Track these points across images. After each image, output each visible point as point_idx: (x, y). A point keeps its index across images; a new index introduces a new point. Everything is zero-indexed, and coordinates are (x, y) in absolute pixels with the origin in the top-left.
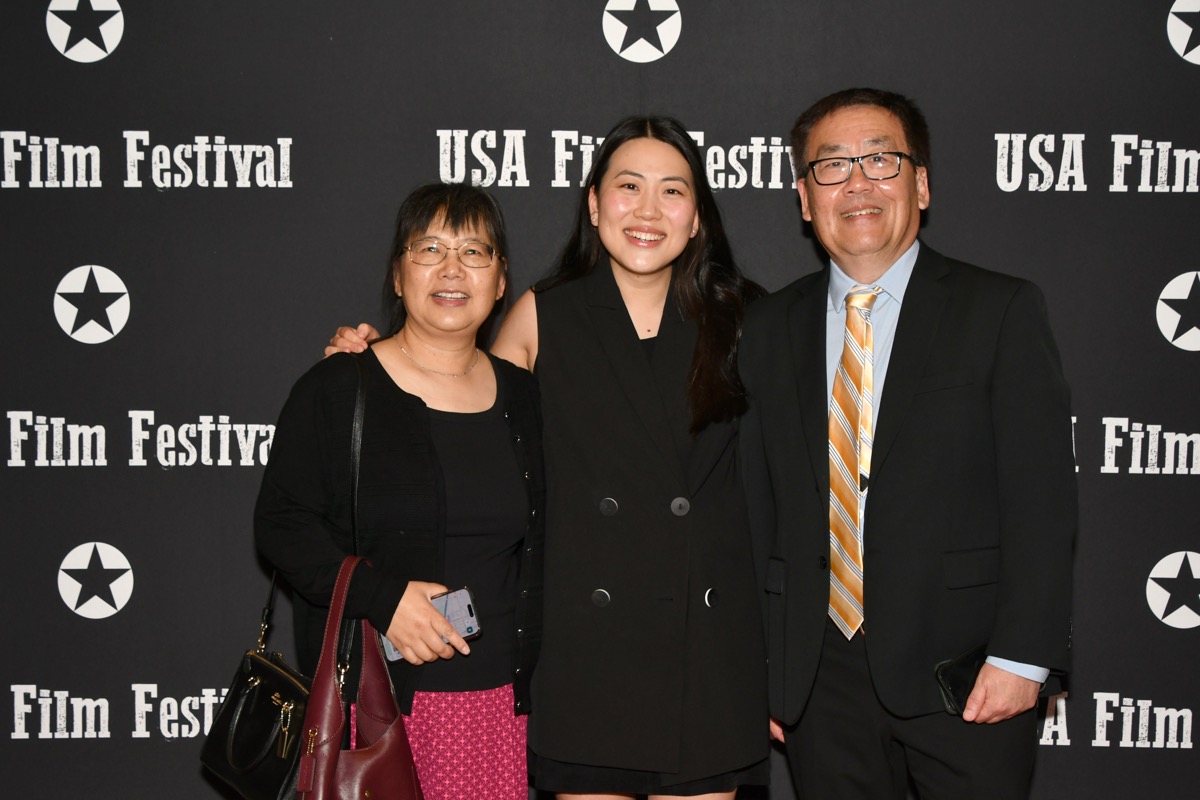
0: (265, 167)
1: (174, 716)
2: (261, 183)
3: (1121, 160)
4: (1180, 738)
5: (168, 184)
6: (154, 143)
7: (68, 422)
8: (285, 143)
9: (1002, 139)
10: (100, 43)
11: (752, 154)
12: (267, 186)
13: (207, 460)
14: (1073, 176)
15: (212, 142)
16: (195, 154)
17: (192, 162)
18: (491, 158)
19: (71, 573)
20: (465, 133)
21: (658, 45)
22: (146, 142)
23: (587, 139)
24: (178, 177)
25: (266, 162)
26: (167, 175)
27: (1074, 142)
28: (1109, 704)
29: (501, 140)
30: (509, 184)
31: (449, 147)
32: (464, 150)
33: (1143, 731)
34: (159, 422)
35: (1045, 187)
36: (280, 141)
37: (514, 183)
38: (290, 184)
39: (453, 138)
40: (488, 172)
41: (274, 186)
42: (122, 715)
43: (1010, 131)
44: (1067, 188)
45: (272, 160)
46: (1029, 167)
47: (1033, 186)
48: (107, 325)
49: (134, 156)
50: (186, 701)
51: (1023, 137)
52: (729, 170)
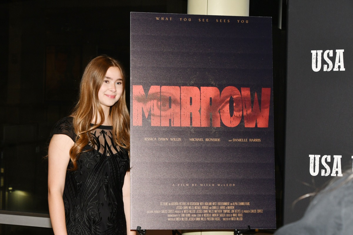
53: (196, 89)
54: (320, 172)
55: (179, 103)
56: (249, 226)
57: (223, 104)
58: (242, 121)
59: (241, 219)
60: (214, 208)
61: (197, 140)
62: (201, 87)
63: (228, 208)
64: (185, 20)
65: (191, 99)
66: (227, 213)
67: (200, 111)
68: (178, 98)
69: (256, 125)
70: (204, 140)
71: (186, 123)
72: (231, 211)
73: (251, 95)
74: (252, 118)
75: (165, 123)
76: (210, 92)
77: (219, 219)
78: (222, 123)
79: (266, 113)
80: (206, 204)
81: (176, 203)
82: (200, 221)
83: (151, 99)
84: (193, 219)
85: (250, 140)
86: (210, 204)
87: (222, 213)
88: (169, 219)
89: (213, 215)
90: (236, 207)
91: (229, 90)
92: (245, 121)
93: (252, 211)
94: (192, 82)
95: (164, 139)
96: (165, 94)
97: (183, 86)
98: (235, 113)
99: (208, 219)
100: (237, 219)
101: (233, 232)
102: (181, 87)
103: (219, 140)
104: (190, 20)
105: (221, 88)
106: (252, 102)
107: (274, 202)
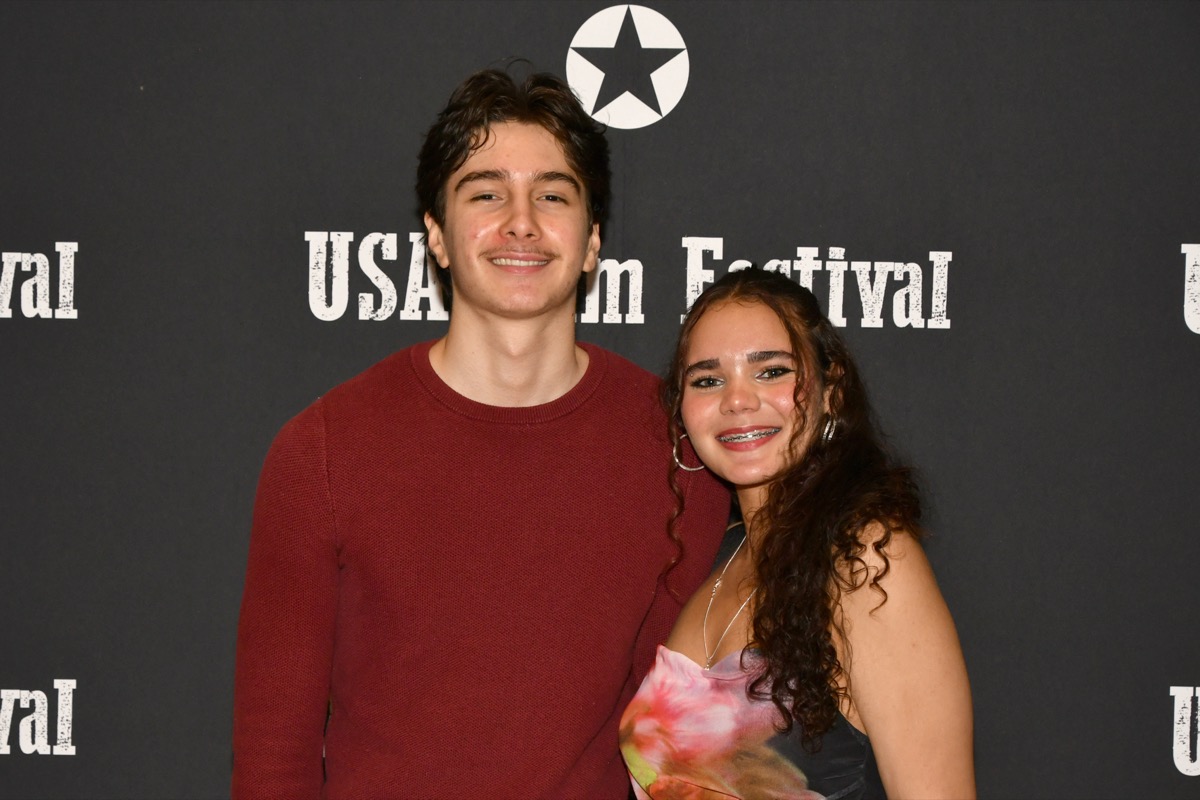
0: (35, 286)
8: (67, 250)
11: (798, 272)
12: (38, 316)
18: (389, 276)
20: (349, 236)
21: (652, 102)
25: (37, 279)
29: (405, 248)
30: (418, 316)
31: (323, 258)
32: (347, 263)
36: (60, 246)
37: (424, 315)
38: (73, 314)
39: (329, 245)
40: (384, 298)
41: (50, 316)
45: (47, 276)
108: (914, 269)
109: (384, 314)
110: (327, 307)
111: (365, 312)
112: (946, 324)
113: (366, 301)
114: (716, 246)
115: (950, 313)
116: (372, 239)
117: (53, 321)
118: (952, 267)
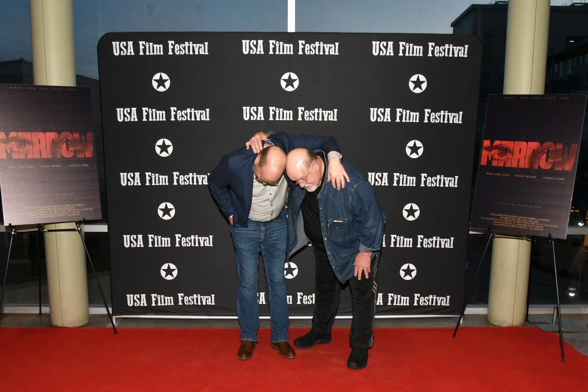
0: (203, 116)
1: (185, 241)
2: (202, 119)
3: (398, 114)
4: (409, 245)
5: (181, 120)
6: (178, 110)
7: (159, 175)
8: (208, 110)
9: (372, 109)
10: (164, 87)
11: (315, 112)
12: (204, 120)
13: (191, 183)
14: (388, 118)
15: (191, 110)
16: (187, 113)
17: (186, 115)
18: (255, 113)
19: (161, 209)
20: (249, 108)
21: (293, 87)
22: (176, 110)
23: (277, 109)
24: (183, 118)
25: (203, 114)
26: (181, 118)
27: (388, 110)
28: (394, 237)
29: (257, 109)
31: (245, 111)
32: (249, 111)
33: (402, 243)
34: (180, 175)
35: (381, 121)
36: (207, 109)
38: (209, 120)
39: (246, 109)
42: (173, 241)
43: (374, 108)
44: (386, 121)
45: (205, 114)
46: (378, 116)
47: (379, 120)
48: (167, 152)
49: (173, 113)
50: (188, 238)
51: (377, 109)
52: (310, 116)
53: (42, 134)
54: (127, 183)
55: (31, 143)
56: (84, 219)
57: (61, 143)
58: (75, 154)
59: (79, 214)
60: (61, 208)
61: (45, 166)
62: (46, 133)
63: (70, 208)
64: (31, 88)
65: (39, 140)
66: (69, 212)
67: (46, 148)
68: (30, 140)
69: (85, 156)
70: (50, 166)
71: (37, 156)
72: (72, 209)
73: (80, 136)
74: (81, 151)
75: (23, 157)
76: (52, 135)
77: (64, 216)
78: (62, 155)
79: (91, 148)
80: (55, 206)
81: (34, 208)
82: (52, 217)
83: (11, 141)
84: (47, 217)
85: (82, 165)
86: (58, 206)
87: (66, 211)
88: (31, 218)
89: (60, 213)
90: (75, 207)
91: (64, 134)
92: (77, 154)
93: (86, 209)
94: (39, 129)
95: (23, 167)
96: (21, 138)
97: (33, 132)
98: (70, 148)
99: (58, 216)
100: (77, 214)
101: (75, 223)
102: (32, 133)
103: (60, 166)
104: (34, 89)
105: (59, 132)
106: (81, 141)
107: (100, 203)
108: (332, 112)
109: (255, 119)
110: (246, 118)
111: (252, 119)
112: (336, 120)
113: (252, 117)
114: (303, 108)
115: (337, 118)
116: (252, 108)
117: (206, 121)
118: (337, 112)
